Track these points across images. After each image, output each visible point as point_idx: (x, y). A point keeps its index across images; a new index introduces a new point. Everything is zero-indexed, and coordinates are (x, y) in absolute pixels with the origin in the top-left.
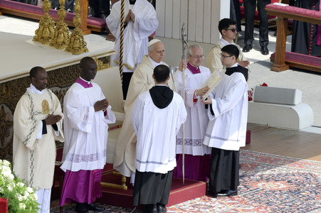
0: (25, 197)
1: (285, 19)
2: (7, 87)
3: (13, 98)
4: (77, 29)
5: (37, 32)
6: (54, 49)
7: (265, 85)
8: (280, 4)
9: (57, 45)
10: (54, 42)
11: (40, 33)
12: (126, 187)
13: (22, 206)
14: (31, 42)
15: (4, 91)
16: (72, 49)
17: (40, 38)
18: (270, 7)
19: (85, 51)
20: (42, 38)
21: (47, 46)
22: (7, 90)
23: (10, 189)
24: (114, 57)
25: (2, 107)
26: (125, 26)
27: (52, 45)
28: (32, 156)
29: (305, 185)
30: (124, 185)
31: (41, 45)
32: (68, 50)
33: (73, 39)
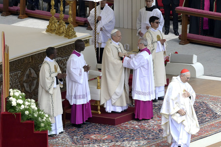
0: (44, 120)
1: (187, 15)
2: (32, 58)
3: (35, 64)
4: (71, 24)
5: (48, 26)
6: (57, 36)
7: (176, 53)
8: (183, 8)
9: (59, 34)
10: (58, 32)
11: (49, 27)
12: (100, 113)
13: (42, 125)
14: (45, 32)
15: (31, 60)
16: (68, 36)
17: (50, 30)
18: (178, 9)
19: (75, 37)
20: (51, 30)
21: (54, 34)
22: (32, 60)
23: (36, 115)
24: (91, 39)
25: (30, 70)
26: (97, 22)
27: (57, 34)
28: (52, 97)
29: (200, 109)
30: (99, 111)
31: (51, 34)
32: (65, 36)
33: (68, 30)
